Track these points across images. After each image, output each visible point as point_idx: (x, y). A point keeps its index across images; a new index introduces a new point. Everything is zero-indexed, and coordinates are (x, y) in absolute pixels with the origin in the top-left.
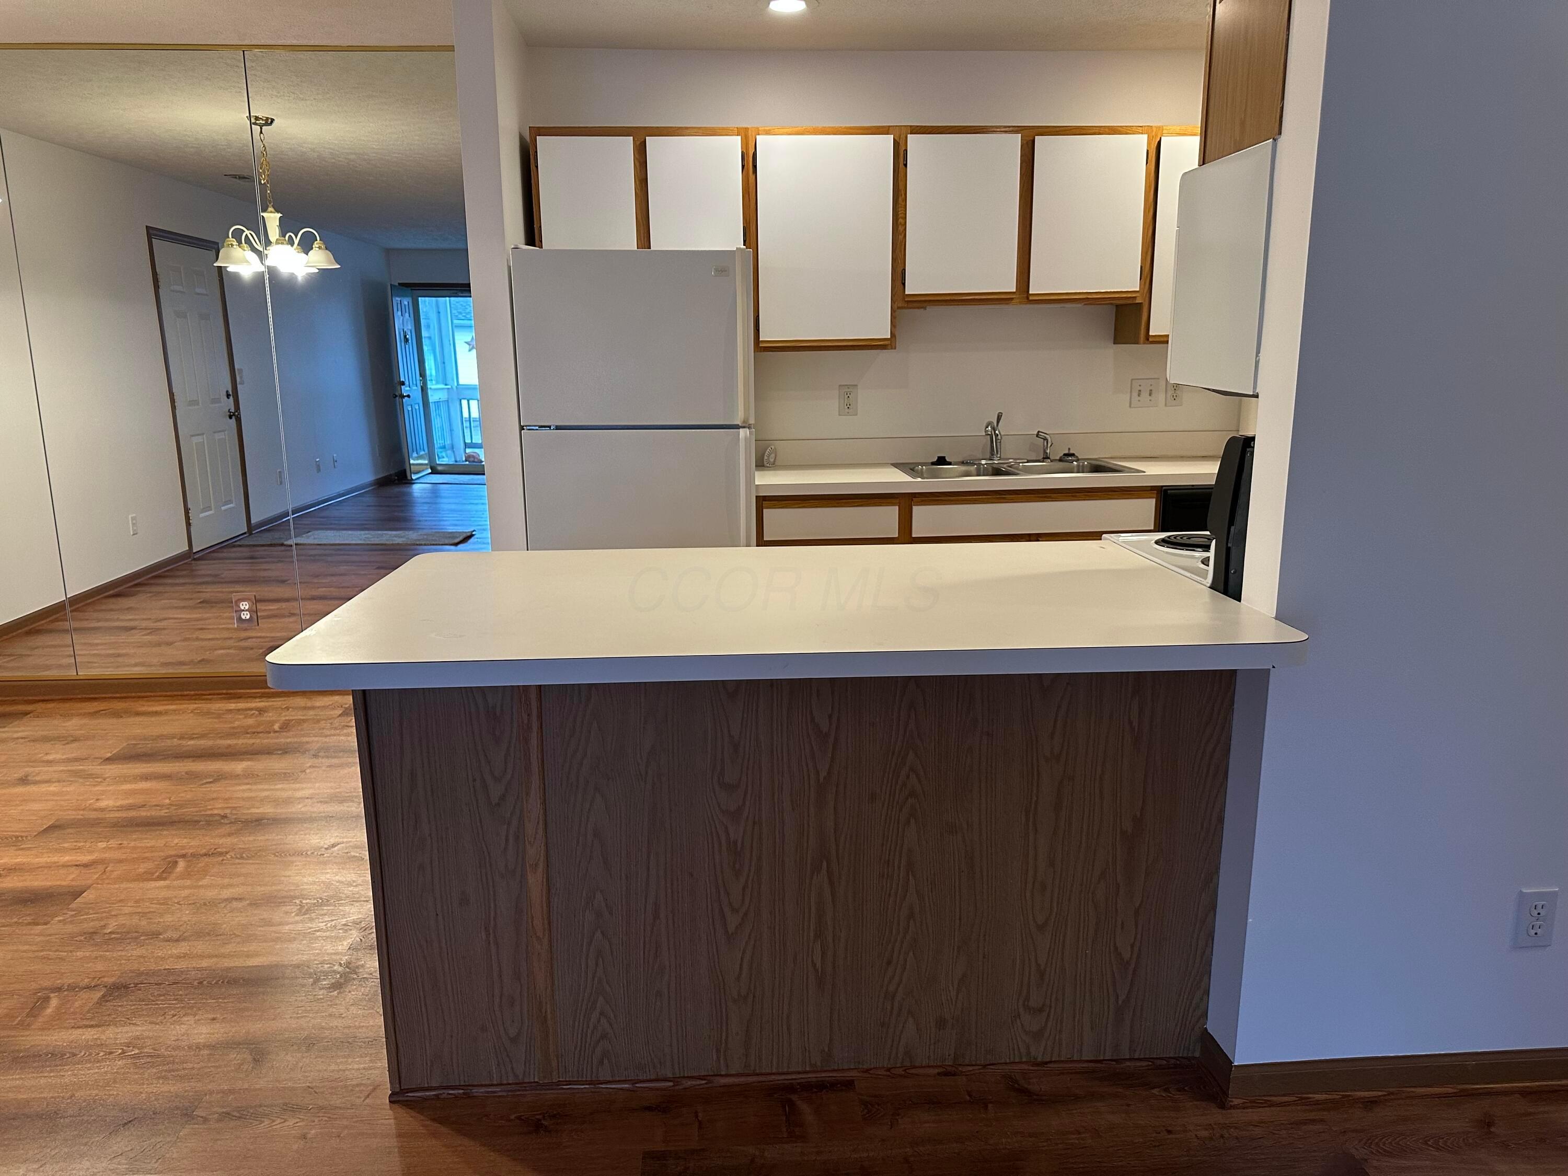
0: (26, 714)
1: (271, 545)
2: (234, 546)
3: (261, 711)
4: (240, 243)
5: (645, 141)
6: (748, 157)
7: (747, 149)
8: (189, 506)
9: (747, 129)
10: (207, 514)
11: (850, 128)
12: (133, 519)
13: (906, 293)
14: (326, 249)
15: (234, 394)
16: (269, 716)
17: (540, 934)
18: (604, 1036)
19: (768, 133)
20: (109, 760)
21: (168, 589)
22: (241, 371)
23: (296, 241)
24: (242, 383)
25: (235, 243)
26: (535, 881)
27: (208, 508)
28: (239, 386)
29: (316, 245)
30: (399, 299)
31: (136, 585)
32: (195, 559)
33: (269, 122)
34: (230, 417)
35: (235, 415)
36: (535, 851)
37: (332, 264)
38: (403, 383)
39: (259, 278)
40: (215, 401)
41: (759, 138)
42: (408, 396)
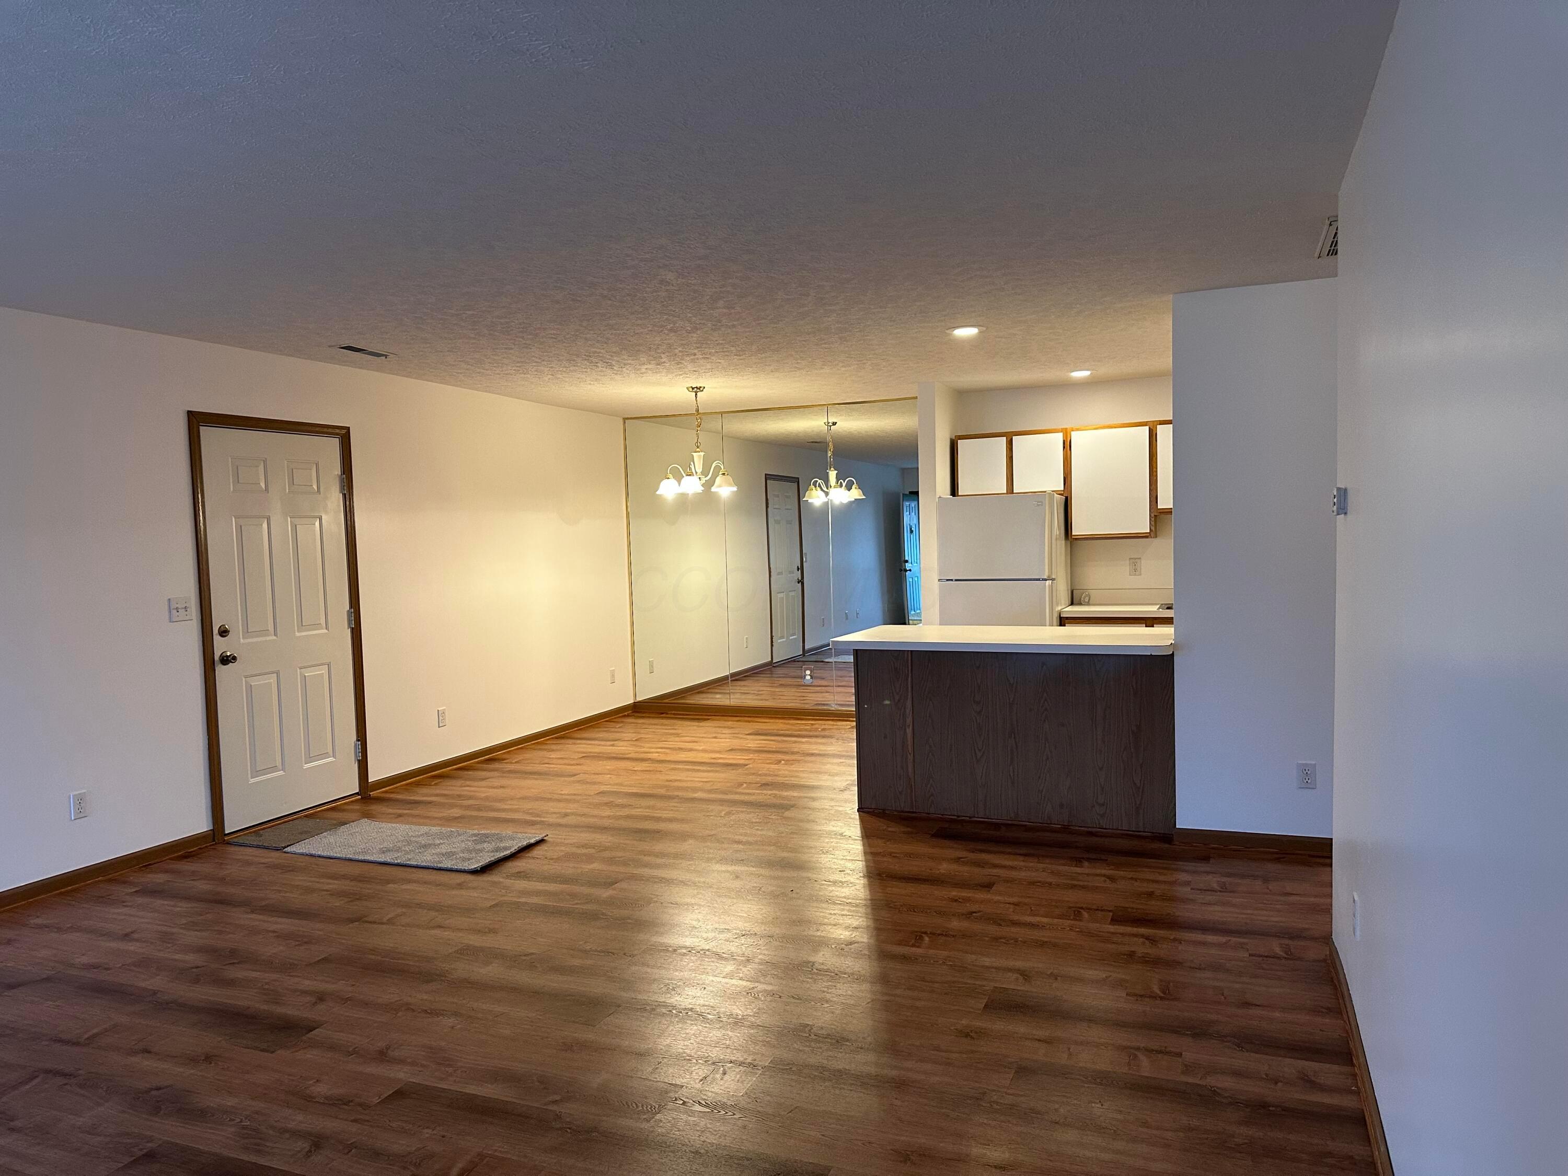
0: (709, 719)
1: (816, 661)
2: (795, 661)
3: (812, 724)
4: (816, 487)
5: (1012, 439)
6: (1067, 442)
7: (1067, 438)
8: (773, 634)
9: (1066, 429)
10: (781, 640)
11: (1124, 424)
12: (746, 638)
13: (1159, 507)
14: (859, 488)
15: (801, 568)
16: (816, 726)
17: (910, 752)
18: (932, 795)
19: (1077, 430)
20: (748, 734)
21: (761, 678)
22: (806, 554)
23: (844, 484)
24: (806, 561)
25: (814, 488)
26: (909, 731)
27: (782, 637)
28: (804, 564)
29: (853, 487)
30: (908, 503)
31: (745, 676)
32: (774, 667)
33: (834, 424)
34: (799, 583)
35: (801, 582)
36: (909, 720)
37: (861, 496)
38: (907, 561)
39: (826, 504)
40: (791, 572)
41: (1072, 433)
42: (910, 570)
